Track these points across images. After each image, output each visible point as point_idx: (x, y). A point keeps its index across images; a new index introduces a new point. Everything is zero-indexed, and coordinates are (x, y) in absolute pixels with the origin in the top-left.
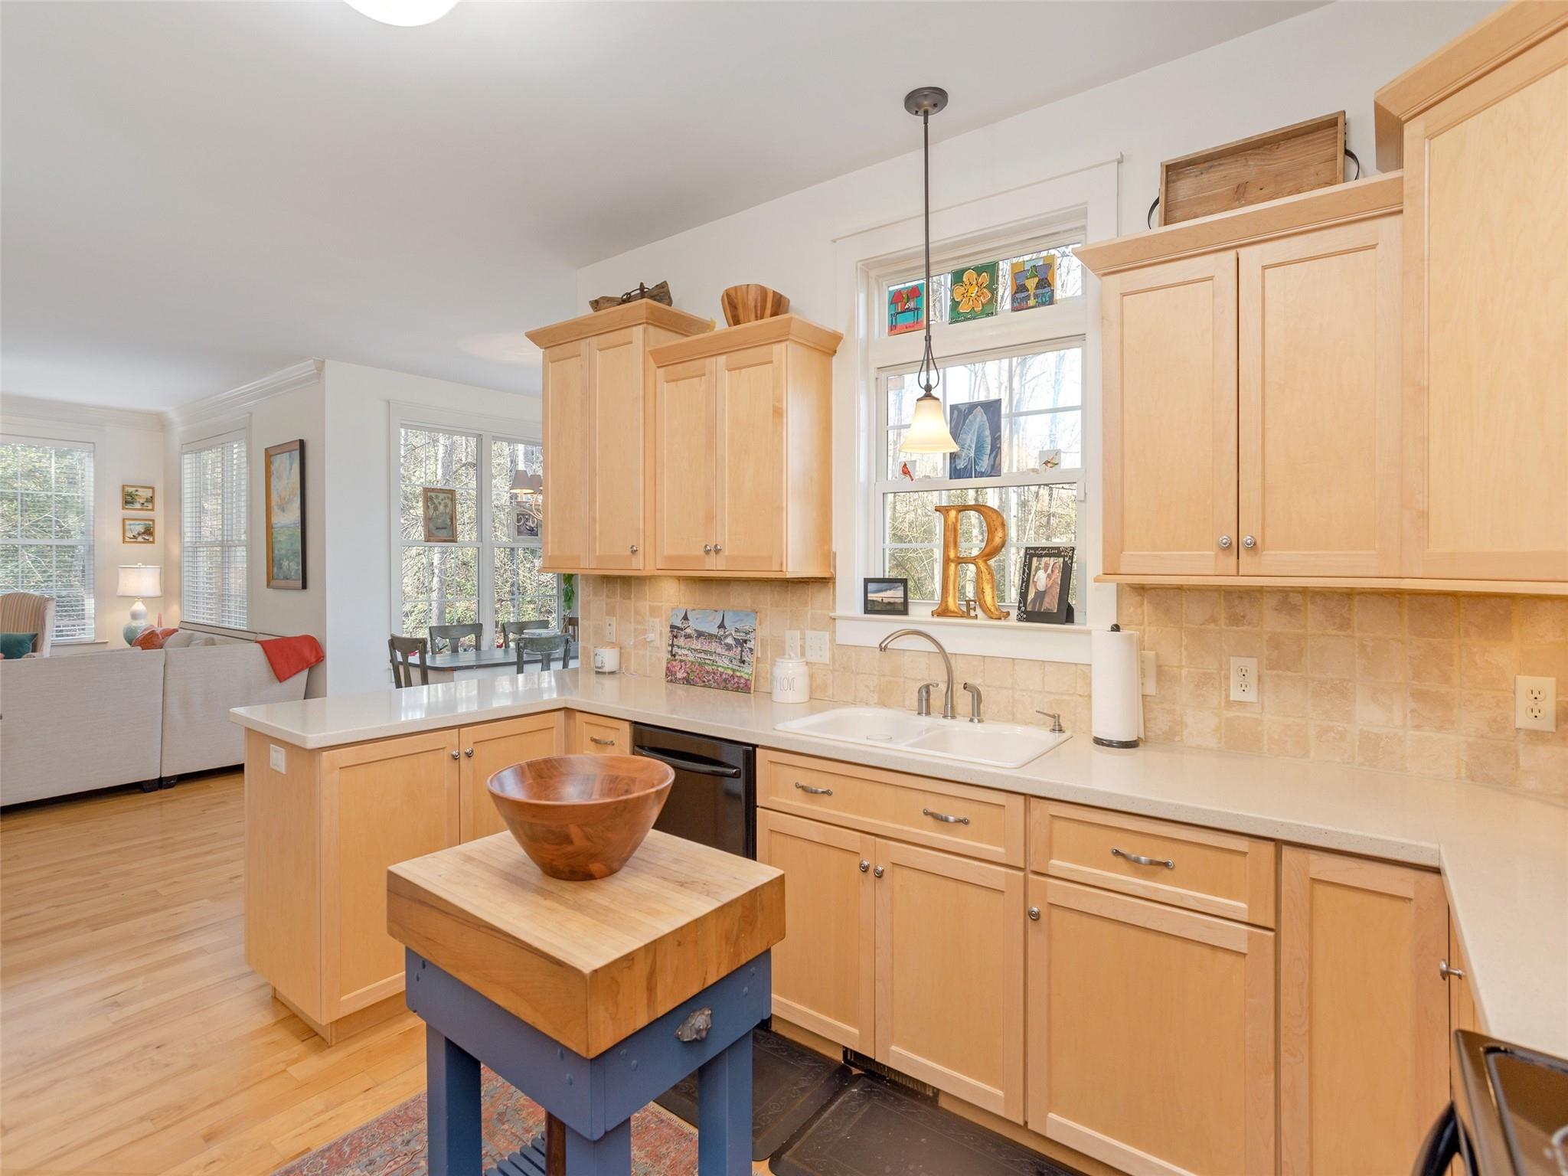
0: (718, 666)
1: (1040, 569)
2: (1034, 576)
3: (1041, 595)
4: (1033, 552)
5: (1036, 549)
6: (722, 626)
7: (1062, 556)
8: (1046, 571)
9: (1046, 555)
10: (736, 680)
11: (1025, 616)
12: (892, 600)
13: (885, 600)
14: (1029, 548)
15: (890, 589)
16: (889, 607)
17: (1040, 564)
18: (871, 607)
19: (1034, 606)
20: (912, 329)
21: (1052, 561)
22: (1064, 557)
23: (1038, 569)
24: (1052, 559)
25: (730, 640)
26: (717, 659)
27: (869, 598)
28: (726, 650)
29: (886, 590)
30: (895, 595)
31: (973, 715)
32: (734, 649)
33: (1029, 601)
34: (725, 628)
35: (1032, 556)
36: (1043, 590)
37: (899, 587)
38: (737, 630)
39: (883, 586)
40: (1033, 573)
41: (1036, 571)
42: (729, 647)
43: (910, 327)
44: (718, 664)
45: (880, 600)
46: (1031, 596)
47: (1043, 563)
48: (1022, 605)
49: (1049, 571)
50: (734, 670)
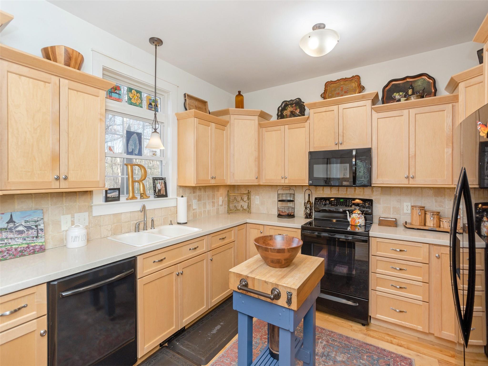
0: (12, 245)
1: (158, 183)
2: (157, 185)
3: (160, 191)
4: (155, 179)
5: (156, 178)
6: (11, 221)
7: (163, 180)
8: (160, 184)
9: (159, 180)
10: (31, 248)
11: (157, 196)
12: (114, 196)
13: (112, 196)
14: (154, 178)
15: (114, 192)
16: (113, 199)
17: (157, 182)
18: (107, 199)
19: (158, 194)
20: (118, 101)
21: (161, 181)
22: (164, 180)
23: (157, 183)
24: (161, 180)
25: (21, 228)
26: (10, 241)
27: (108, 196)
28: (19, 234)
29: (113, 193)
30: (115, 194)
31: (152, 227)
32: (26, 232)
33: (157, 192)
34: (15, 222)
35: (155, 180)
36: (160, 189)
37: (117, 191)
38: (26, 222)
39: (112, 191)
40: (156, 185)
41: (157, 184)
42: (21, 232)
43: (117, 99)
44: (12, 244)
45: (110, 196)
46: (157, 191)
47: (158, 182)
48: (155, 193)
49: (161, 184)
50: (28, 244)
